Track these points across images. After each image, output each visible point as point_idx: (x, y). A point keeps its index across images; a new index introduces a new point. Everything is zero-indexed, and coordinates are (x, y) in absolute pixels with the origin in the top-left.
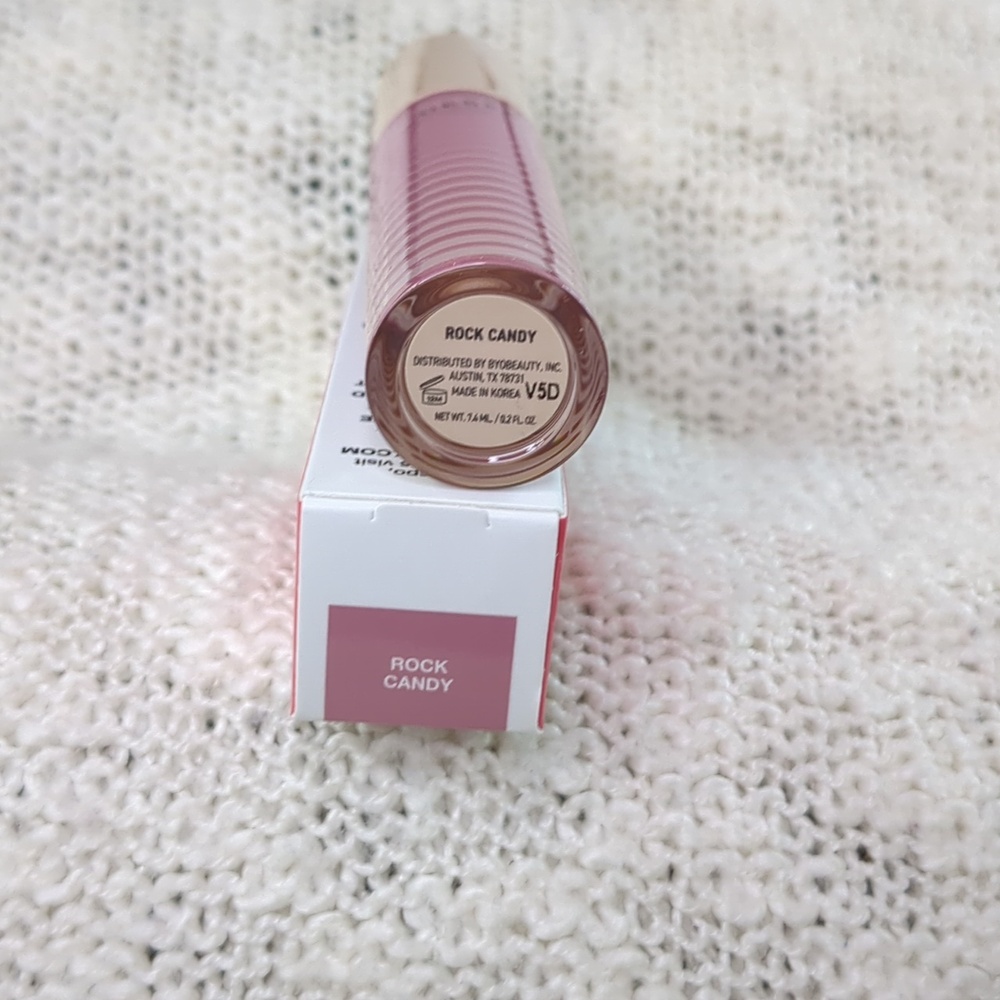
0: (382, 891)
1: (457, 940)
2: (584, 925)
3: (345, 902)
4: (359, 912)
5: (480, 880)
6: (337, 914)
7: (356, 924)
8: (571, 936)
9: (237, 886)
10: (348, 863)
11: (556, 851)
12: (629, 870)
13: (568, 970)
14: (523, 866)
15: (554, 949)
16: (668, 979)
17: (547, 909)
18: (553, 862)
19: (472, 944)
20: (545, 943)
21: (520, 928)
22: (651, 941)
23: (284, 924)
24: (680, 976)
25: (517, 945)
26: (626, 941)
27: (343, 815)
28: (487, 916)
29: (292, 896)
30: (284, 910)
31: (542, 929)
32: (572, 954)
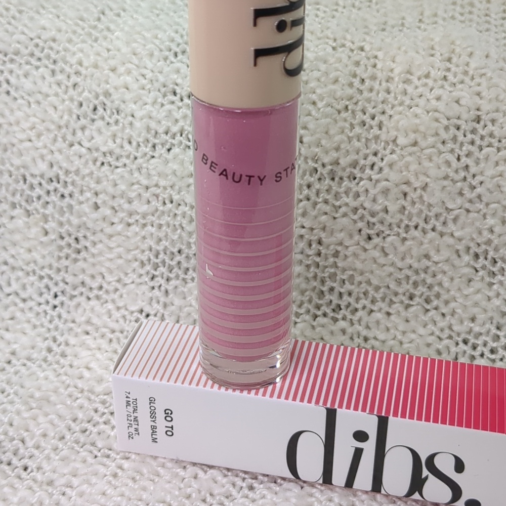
0: (376, 240)
1: (403, 259)
2: (451, 258)
3: (362, 243)
4: (367, 247)
5: (413, 239)
6: (359, 246)
7: (365, 250)
8: (447, 261)
9: (323, 235)
10: (364, 229)
11: (445, 230)
12: (473, 239)
13: (444, 273)
14: (431, 235)
15: (440, 265)
16: (483, 279)
17: (438, 251)
18: (442, 235)
19: (409, 261)
20: (437, 263)
21: (427, 256)
22: (478, 266)
23: (339, 248)
24: (488, 279)
25: (425, 262)
26: (468, 265)
27: (363, 212)
28: (415, 252)
29: (343, 239)
30: (341, 244)
31: (436, 258)
32: (446, 268)
